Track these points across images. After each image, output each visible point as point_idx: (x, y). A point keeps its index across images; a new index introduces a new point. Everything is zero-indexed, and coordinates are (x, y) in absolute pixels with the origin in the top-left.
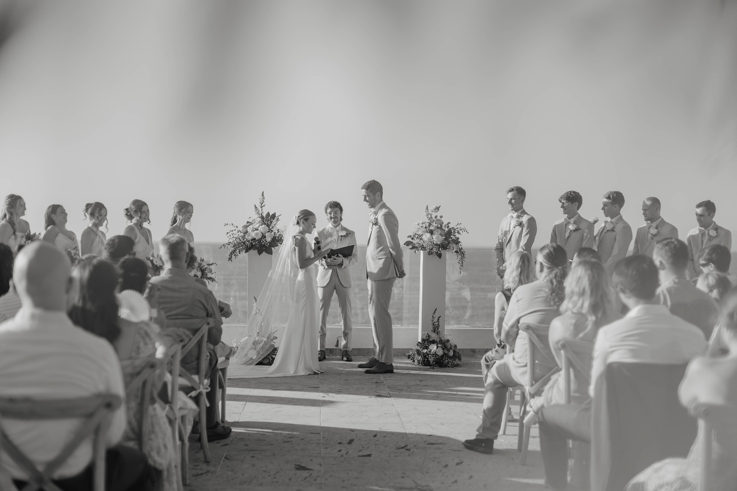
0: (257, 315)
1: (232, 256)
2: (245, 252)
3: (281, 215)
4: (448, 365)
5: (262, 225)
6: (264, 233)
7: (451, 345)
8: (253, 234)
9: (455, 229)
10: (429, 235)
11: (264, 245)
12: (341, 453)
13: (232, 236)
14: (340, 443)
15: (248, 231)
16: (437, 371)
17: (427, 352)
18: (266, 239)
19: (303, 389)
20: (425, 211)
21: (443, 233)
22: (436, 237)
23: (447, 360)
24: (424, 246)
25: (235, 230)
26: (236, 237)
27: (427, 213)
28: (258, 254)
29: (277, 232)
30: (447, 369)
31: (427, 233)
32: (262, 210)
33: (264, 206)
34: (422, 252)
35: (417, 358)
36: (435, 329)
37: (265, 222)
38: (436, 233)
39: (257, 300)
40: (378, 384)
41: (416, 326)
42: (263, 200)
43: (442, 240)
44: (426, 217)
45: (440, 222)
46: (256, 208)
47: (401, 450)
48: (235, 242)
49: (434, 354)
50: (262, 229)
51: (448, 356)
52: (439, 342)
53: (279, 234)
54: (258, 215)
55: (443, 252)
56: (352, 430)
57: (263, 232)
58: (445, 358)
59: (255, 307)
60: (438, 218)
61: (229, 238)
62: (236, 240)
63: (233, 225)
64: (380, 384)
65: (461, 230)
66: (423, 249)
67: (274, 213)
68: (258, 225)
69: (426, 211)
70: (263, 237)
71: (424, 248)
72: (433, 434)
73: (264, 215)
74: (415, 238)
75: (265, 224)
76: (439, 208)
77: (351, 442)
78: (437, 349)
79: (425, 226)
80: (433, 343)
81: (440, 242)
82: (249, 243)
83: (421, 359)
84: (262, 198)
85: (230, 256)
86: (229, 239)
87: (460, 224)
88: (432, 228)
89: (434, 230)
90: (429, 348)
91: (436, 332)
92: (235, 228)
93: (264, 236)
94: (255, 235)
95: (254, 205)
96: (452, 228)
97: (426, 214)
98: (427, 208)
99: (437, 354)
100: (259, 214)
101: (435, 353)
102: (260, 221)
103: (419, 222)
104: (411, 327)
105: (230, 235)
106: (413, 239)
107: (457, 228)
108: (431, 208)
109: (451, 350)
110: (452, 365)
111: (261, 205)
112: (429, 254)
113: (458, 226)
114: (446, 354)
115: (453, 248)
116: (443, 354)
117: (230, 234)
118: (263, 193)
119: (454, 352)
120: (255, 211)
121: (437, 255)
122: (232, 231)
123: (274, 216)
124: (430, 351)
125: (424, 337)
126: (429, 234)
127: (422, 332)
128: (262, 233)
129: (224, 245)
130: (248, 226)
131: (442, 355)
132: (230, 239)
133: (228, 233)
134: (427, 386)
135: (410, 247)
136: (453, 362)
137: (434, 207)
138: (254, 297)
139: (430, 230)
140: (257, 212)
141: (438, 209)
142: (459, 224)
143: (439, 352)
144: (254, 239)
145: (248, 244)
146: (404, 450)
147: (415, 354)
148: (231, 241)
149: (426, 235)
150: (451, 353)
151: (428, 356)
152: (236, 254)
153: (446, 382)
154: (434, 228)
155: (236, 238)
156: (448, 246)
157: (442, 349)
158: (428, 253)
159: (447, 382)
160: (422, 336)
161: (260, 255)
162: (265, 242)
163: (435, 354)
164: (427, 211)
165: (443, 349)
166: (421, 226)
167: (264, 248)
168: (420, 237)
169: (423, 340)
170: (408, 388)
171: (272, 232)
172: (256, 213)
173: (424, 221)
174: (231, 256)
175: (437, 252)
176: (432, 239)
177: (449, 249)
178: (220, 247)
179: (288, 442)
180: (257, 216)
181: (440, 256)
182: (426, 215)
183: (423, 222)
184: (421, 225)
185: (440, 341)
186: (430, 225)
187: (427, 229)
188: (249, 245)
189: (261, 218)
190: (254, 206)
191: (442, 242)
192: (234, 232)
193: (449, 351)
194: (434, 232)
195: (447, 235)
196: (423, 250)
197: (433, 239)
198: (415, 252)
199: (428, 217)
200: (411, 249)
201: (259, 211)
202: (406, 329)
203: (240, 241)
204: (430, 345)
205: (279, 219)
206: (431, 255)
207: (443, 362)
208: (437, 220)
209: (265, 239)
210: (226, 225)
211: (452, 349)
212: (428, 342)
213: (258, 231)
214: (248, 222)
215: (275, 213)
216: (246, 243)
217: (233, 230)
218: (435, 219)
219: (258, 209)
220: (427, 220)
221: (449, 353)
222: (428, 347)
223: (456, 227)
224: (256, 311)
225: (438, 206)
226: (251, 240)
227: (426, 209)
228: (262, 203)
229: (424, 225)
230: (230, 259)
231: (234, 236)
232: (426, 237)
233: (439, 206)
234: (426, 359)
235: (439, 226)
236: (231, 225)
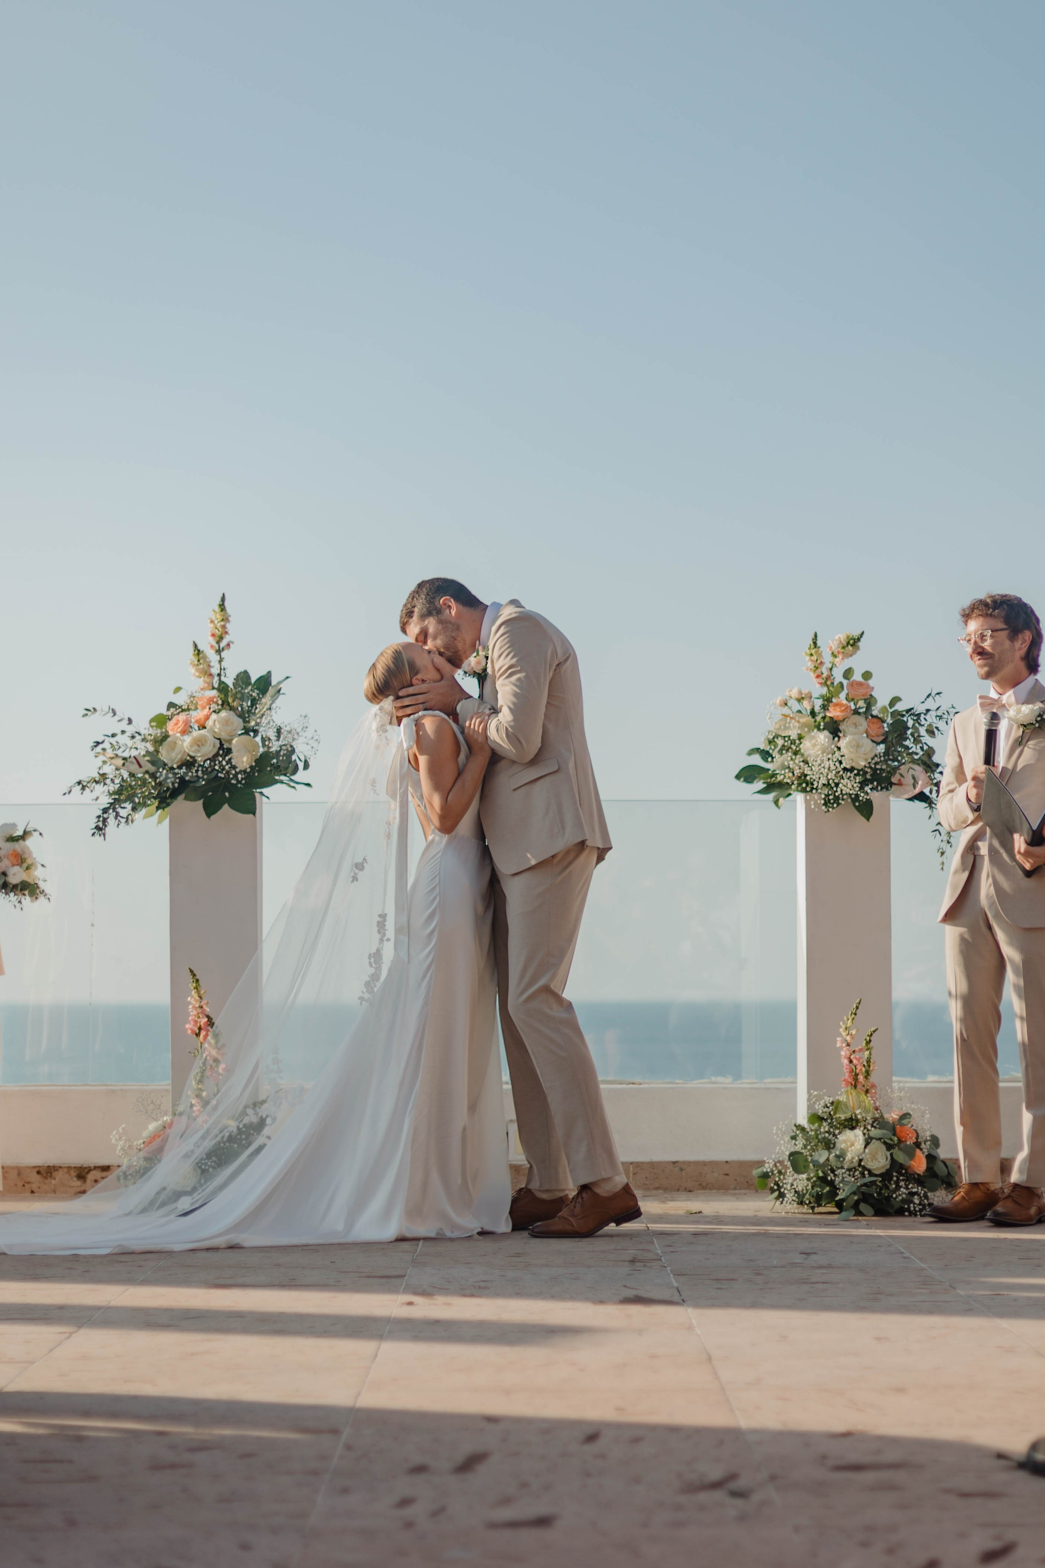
0: (202, 1036)
1: (109, 820)
2: (158, 808)
3: (288, 677)
4: (909, 1207)
5: (218, 713)
6: (225, 741)
7: (917, 1133)
8: (185, 744)
9: (919, 715)
10: (826, 737)
11: (228, 780)
12: (409, 1512)
13: (110, 753)
14: (420, 1469)
15: (171, 733)
16: (868, 1227)
17: (828, 1160)
18: (230, 759)
19: (339, 1281)
20: (808, 652)
21: (875, 730)
22: (850, 742)
23: (907, 1188)
24: (808, 778)
25: (123, 732)
26: (126, 755)
27: (814, 658)
28: (204, 813)
29: (272, 734)
30: (908, 1220)
31: (819, 729)
32: (220, 661)
33: (228, 645)
34: (799, 798)
35: (792, 1185)
36: (857, 1075)
37: (234, 701)
38: (852, 729)
39: (201, 982)
40: (637, 1264)
41: (789, 1079)
42: (224, 627)
43: (873, 755)
44: (812, 675)
45: (863, 691)
46: (198, 654)
47: (704, 1497)
48: (126, 775)
49: (855, 1168)
50: (218, 726)
51: (906, 1172)
52: (873, 1122)
53: (280, 743)
54: (207, 679)
55: (876, 797)
56: (491, 1420)
57: (224, 736)
58: (897, 1183)
59: (194, 1007)
60: (857, 677)
61: (102, 758)
62: (124, 765)
63: (114, 714)
64: (647, 1264)
65: (940, 717)
66: (804, 785)
67: (264, 673)
68: (206, 711)
69: (813, 651)
70: (221, 752)
71: (807, 785)
72: (860, 1427)
73: (229, 681)
74: (775, 754)
75: (232, 709)
76: (859, 639)
77: (468, 1465)
78: (865, 1147)
79: (809, 708)
80: (853, 1128)
81: (866, 760)
82: (170, 775)
83: (810, 1187)
84: (220, 618)
85: (101, 819)
86: (101, 764)
87: (938, 694)
88: (833, 713)
89: (844, 720)
90: (837, 1145)
91: (859, 1086)
92: (124, 725)
93: (224, 750)
94: (191, 746)
95: (192, 643)
96: (908, 711)
97: (810, 665)
98: (815, 643)
99: (868, 1167)
100: (211, 675)
101: (860, 1165)
102: (214, 697)
103: (787, 693)
104: (770, 1082)
105: (104, 749)
106: (766, 755)
107: (928, 711)
108: (830, 643)
109: (918, 1151)
110: (924, 1206)
111: (218, 642)
112: (825, 804)
113: (930, 704)
114: (902, 1166)
115: (914, 778)
116: (888, 1167)
117: (106, 745)
118: (223, 599)
119: (931, 1158)
120: (194, 665)
121: (858, 809)
122: (113, 735)
123: (264, 684)
124: (841, 1157)
125: (820, 1110)
126: (826, 733)
127: (809, 1092)
128: (219, 739)
129: (79, 783)
130: (170, 720)
131: (884, 1170)
132: (104, 762)
133: (98, 743)
134: (832, 1267)
135: (760, 785)
136: (926, 1196)
137: (842, 637)
138: (191, 971)
139: (827, 720)
140: (201, 667)
141: (853, 643)
142: (933, 694)
143: (874, 1157)
144: (189, 763)
145: (167, 778)
146: (718, 1495)
147: (786, 1167)
148: (108, 769)
149: (814, 737)
150: (920, 1165)
151: (835, 1175)
152: (123, 813)
153: (905, 1255)
154: (842, 711)
155: (125, 759)
156: (895, 773)
157: (884, 1147)
158: (824, 799)
159: (907, 1255)
160: (809, 1107)
161: (213, 817)
162: (227, 767)
163: (860, 1167)
164: (816, 652)
165: (889, 1147)
166: (795, 709)
167: (227, 794)
168: (792, 747)
169: (816, 1118)
170: (758, 1274)
171: (254, 737)
172: (197, 670)
173: (805, 691)
174: (105, 820)
175: (857, 796)
176: (836, 749)
177: (900, 784)
178: (67, 792)
179: (173, 1466)
180: (204, 681)
181: (866, 809)
182: (812, 667)
183: (800, 693)
184: (796, 706)
185: (875, 1120)
186: (827, 701)
187: (818, 718)
188: (173, 784)
189: (218, 690)
190: (192, 649)
191: (872, 759)
192: (123, 739)
193: (912, 1156)
194: (841, 728)
195: (890, 738)
196: (804, 790)
197: (839, 749)
198: (776, 802)
199: (818, 677)
200: (762, 792)
201: (212, 664)
202: (752, 1088)
203: (140, 766)
204: (840, 1133)
205: (281, 692)
206: (833, 808)
207: (888, 1198)
208: (852, 685)
209: (227, 758)
210: (89, 713)
211: (921, 1150)
212: (831, 1125)
213: (203, 732)
214: (171, 705)
215: (269, 673)
216: (161, 775)
217: (115, 732)
218: (845, 682)
219: (205, 657)
220: (818, 686)
221: (913, 1163)
222: (834, 1144)
223: (921, 709)
224: (196, 1022)
225: (856, 633)
226: (180, 767)
227: (812, 646)
228: (221, 638)
229: (806, 705)
230: (100, 829)
231: (119, 753)
232: (814, 745)
233: (860, 633)
234: (828, 1189)
235: (861, 703)
236: (107, 713)
